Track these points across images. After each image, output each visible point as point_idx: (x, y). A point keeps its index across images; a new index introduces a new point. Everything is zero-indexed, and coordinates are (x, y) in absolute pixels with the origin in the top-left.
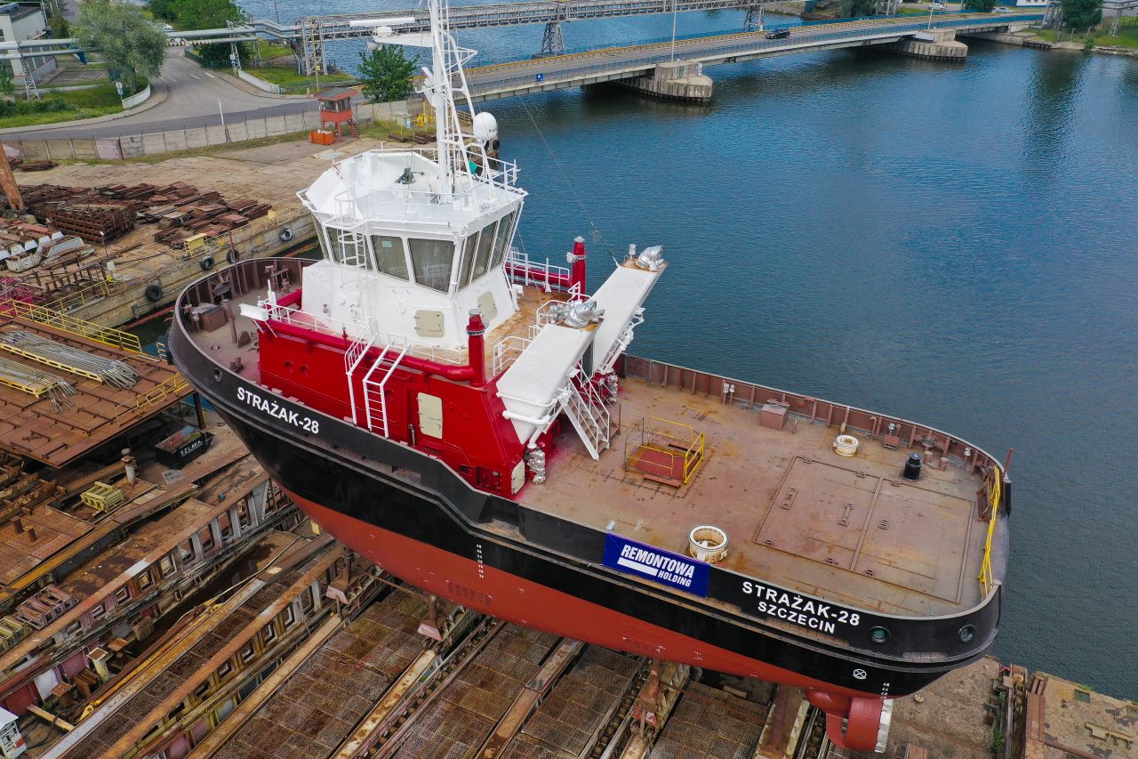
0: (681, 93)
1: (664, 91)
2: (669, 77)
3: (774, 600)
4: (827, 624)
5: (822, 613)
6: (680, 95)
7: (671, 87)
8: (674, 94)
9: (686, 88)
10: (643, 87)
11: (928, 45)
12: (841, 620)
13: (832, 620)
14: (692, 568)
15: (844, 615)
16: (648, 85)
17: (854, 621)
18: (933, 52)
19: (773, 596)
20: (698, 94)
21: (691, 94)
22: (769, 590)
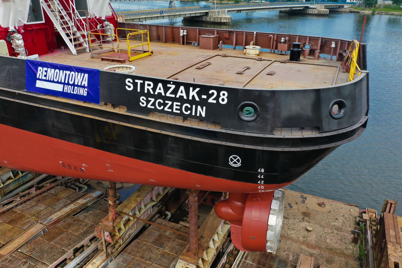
0: (219, 21)
1: (212, 20)
2: (214, 15)
3: (152, 92)
4: (199, 107)
5: (193, 96)
6: (218, 21)
7: (215, 18)
8: (216, 21)
9: (221, 18)
10: (204, 20)
11: (314, 10)
12: (211, 100)
13: (203, 103)
14: (86, 75)
15: (213, 94)
16: (206, 19)
17: (223, 100)
18: (316, 12)
19: (150, 88)
20: (225, 21)
21: (223, 21)
22: (147, 83)
